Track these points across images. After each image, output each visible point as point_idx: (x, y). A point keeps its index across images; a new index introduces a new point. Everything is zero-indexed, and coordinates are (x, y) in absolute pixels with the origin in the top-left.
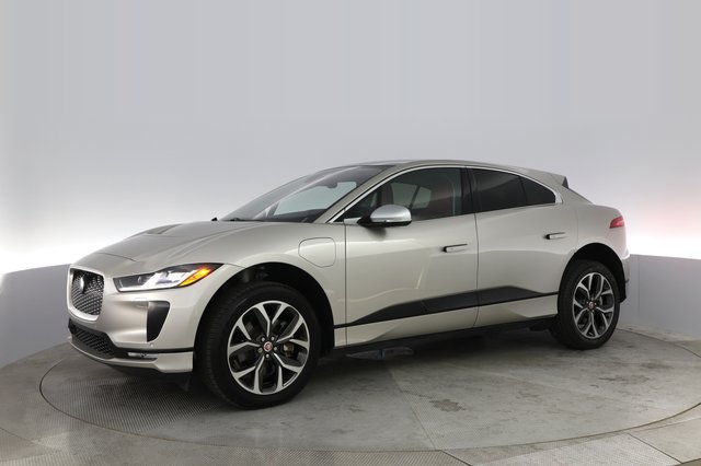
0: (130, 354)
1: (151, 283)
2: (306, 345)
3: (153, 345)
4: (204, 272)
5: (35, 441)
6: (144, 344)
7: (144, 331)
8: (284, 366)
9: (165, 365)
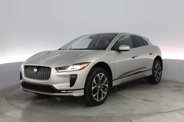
0: (62, 91)
1: (69, 69)
2: (107, 86)
3: (72, 88)
4: (86, 65)
5: (5, 114)
6: (69, 88)
7: (69, 84)
8: (103, 92)
9: (75, 94)
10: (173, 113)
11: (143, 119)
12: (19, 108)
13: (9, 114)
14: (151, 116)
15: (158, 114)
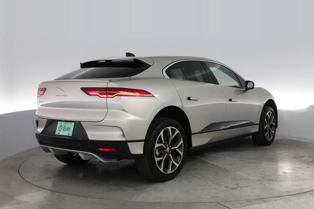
5: (16, 198)
10: (304, 196)
11: (252, 207)
12: (41, 188)
13: (23, 198)
14: (267, 201)
15: (278, 198)
